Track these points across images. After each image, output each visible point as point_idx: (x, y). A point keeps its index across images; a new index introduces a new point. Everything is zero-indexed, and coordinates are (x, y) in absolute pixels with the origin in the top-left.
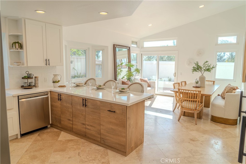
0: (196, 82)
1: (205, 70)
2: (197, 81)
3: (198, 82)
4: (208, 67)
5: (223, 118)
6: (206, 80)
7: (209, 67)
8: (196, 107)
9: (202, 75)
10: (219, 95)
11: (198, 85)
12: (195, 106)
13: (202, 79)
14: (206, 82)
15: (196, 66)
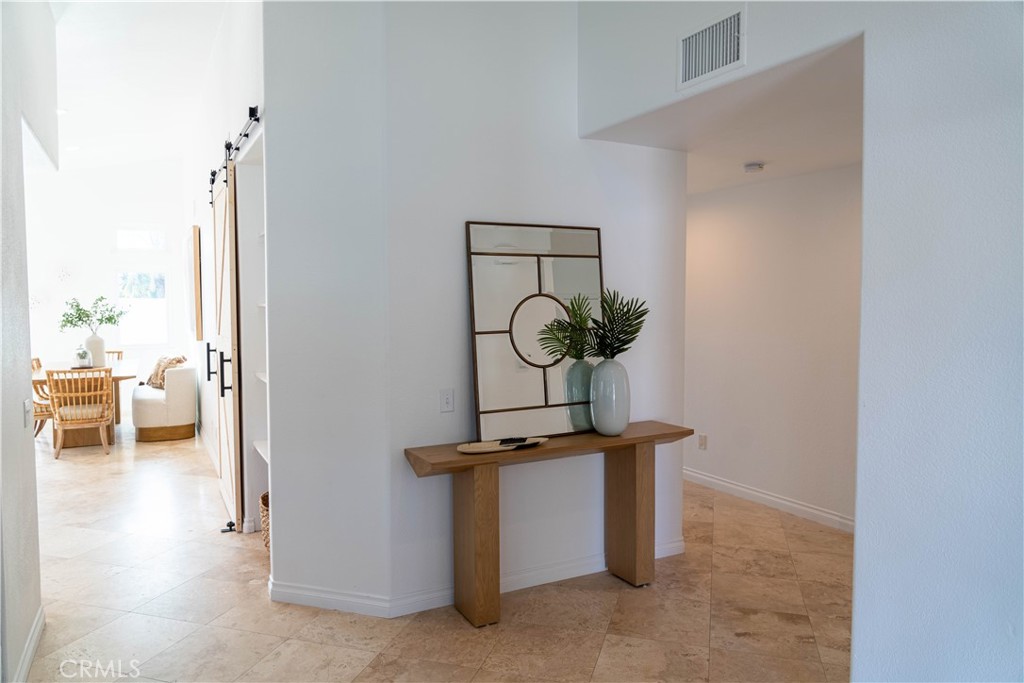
0: (79, 354)
1: (101, 321)
2: (81, 352)
3: (85, 353)
4: (107, 313)
5: (166, 428)
6: (106, 349)
7: (112, 313)
8: (103, 412)
9: (95, 334)
10: (142, 384)
11: (85, 362)
12: (101, 410)
13: (96, 344)
14: (106, 355)
15: (73, 312)
